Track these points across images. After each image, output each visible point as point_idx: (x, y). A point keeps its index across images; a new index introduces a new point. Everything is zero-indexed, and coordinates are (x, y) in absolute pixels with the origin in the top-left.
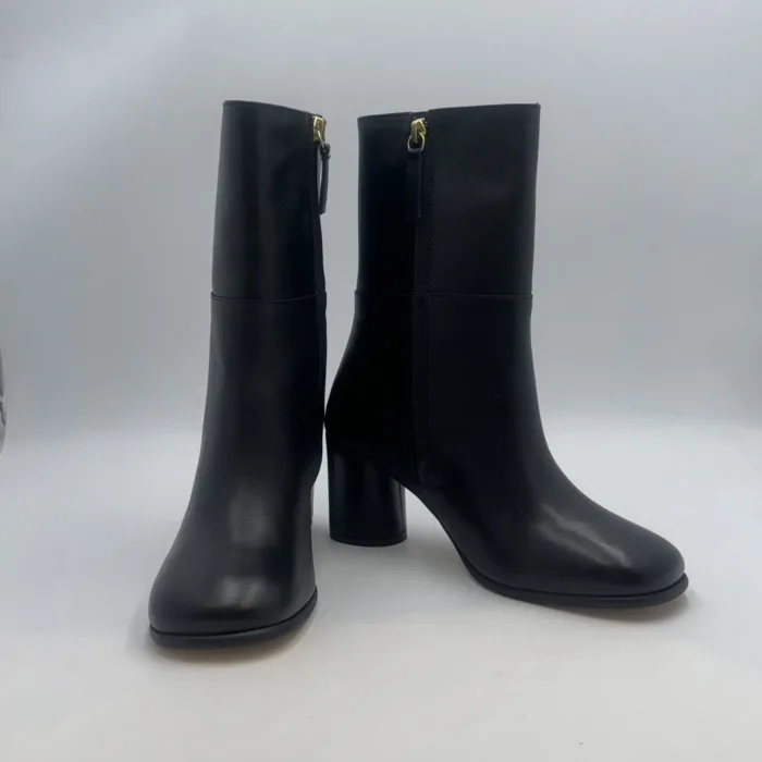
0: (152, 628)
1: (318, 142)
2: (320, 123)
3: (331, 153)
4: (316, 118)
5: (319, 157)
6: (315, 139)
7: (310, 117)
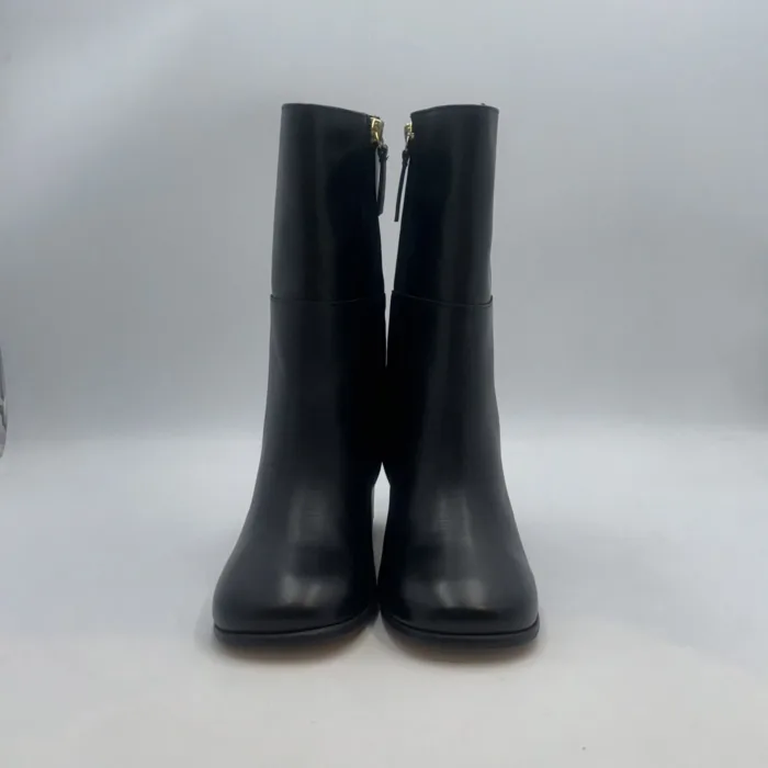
0: (216, 626)
1: (376, 144)
2: (377, 124)
3: (389, 154)
4: (374, 120)
5: (377, 158)
6: (373, 140)
7: (368, 119)
